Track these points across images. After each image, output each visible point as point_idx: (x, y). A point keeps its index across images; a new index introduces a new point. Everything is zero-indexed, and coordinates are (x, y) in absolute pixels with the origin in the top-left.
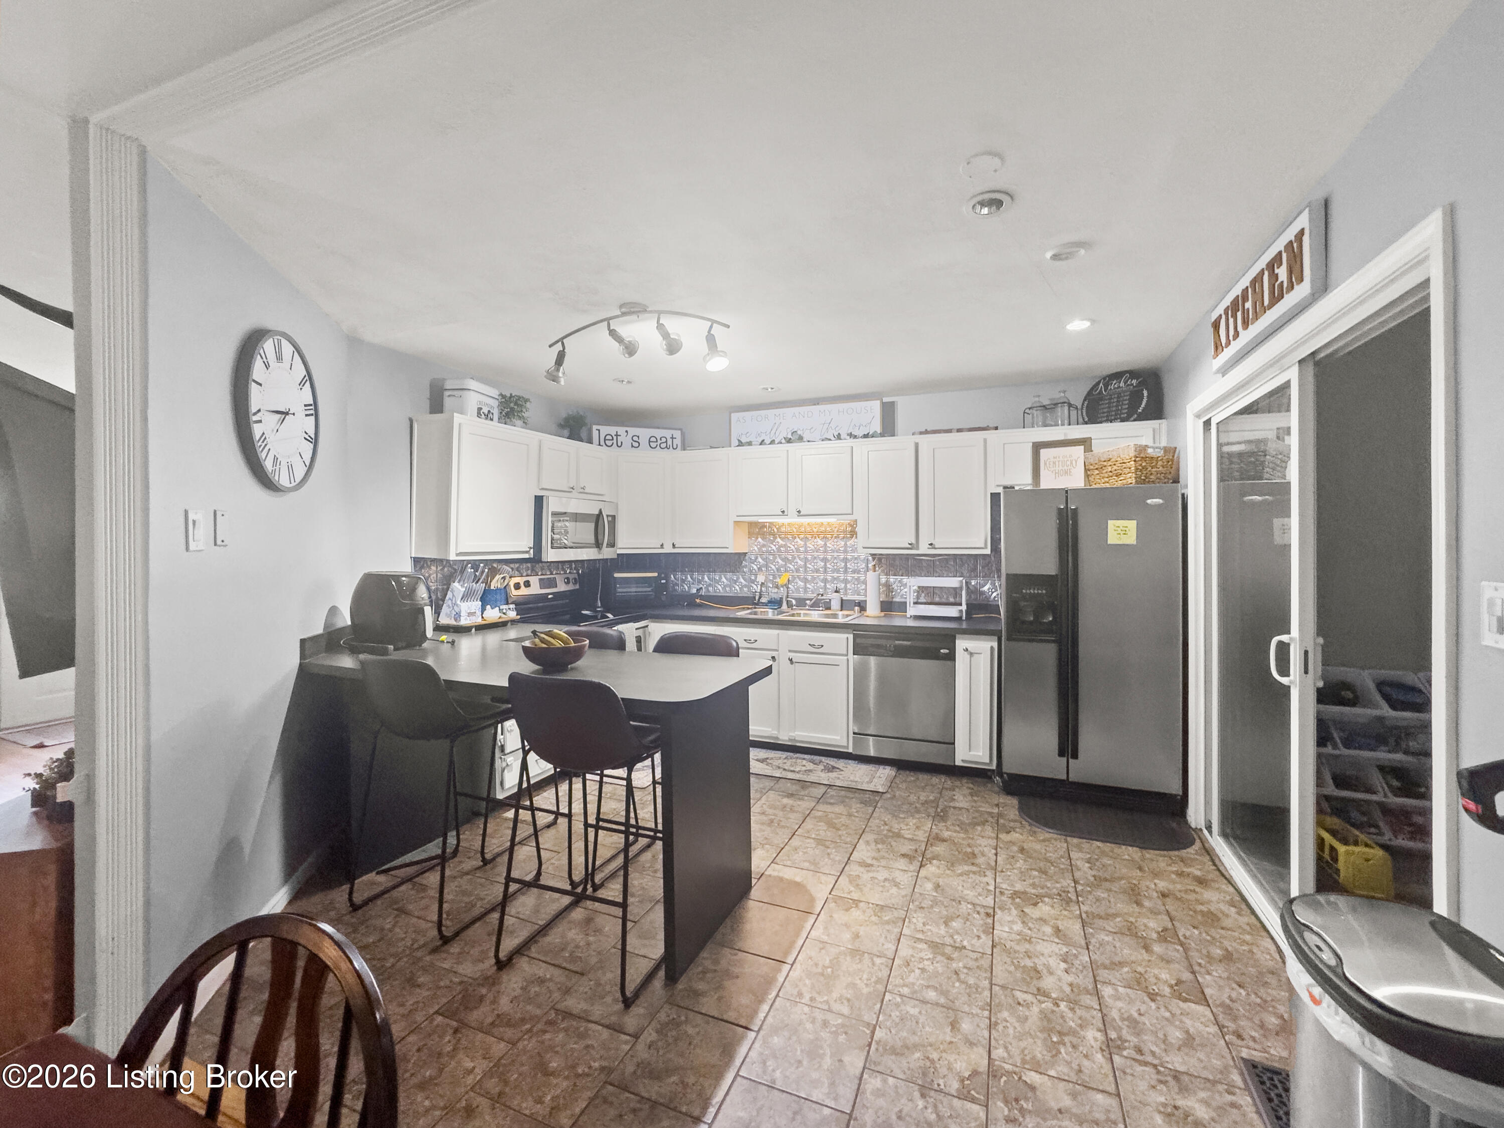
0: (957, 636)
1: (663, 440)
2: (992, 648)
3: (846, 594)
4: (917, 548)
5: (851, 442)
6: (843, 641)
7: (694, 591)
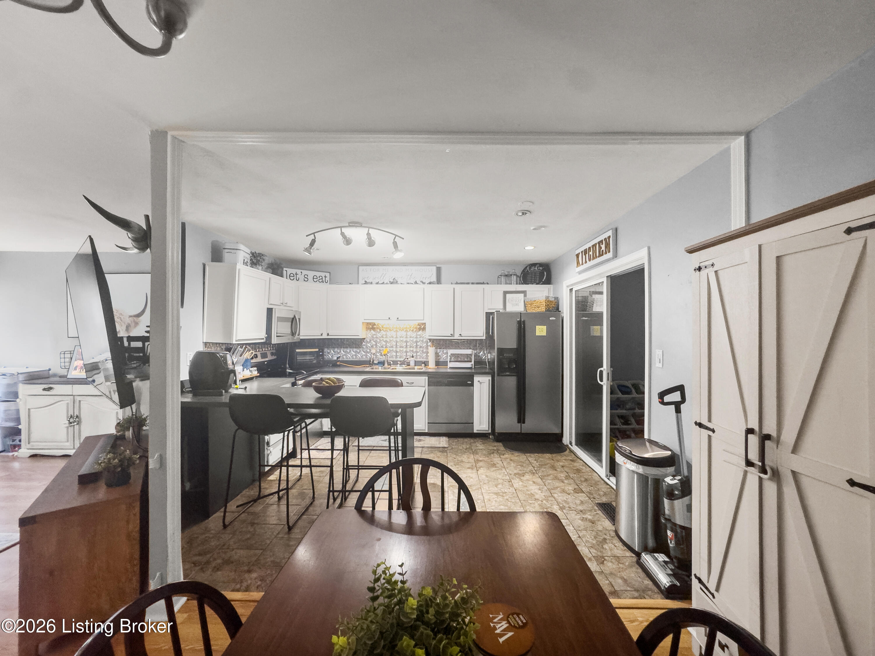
0: (475, 375)
1: (321, 278)
2: (489, 380)
3: (417, 358)
4: (454, 337)
5: (422, 286)
6: (424, 380)
7: (335, 358)
